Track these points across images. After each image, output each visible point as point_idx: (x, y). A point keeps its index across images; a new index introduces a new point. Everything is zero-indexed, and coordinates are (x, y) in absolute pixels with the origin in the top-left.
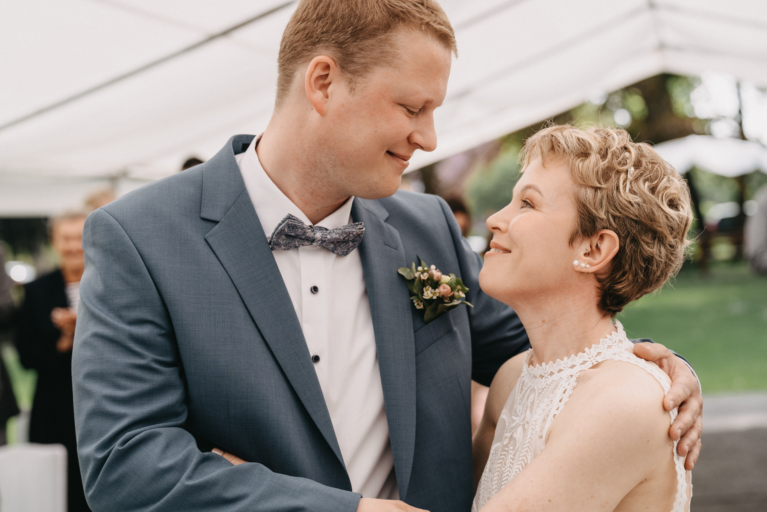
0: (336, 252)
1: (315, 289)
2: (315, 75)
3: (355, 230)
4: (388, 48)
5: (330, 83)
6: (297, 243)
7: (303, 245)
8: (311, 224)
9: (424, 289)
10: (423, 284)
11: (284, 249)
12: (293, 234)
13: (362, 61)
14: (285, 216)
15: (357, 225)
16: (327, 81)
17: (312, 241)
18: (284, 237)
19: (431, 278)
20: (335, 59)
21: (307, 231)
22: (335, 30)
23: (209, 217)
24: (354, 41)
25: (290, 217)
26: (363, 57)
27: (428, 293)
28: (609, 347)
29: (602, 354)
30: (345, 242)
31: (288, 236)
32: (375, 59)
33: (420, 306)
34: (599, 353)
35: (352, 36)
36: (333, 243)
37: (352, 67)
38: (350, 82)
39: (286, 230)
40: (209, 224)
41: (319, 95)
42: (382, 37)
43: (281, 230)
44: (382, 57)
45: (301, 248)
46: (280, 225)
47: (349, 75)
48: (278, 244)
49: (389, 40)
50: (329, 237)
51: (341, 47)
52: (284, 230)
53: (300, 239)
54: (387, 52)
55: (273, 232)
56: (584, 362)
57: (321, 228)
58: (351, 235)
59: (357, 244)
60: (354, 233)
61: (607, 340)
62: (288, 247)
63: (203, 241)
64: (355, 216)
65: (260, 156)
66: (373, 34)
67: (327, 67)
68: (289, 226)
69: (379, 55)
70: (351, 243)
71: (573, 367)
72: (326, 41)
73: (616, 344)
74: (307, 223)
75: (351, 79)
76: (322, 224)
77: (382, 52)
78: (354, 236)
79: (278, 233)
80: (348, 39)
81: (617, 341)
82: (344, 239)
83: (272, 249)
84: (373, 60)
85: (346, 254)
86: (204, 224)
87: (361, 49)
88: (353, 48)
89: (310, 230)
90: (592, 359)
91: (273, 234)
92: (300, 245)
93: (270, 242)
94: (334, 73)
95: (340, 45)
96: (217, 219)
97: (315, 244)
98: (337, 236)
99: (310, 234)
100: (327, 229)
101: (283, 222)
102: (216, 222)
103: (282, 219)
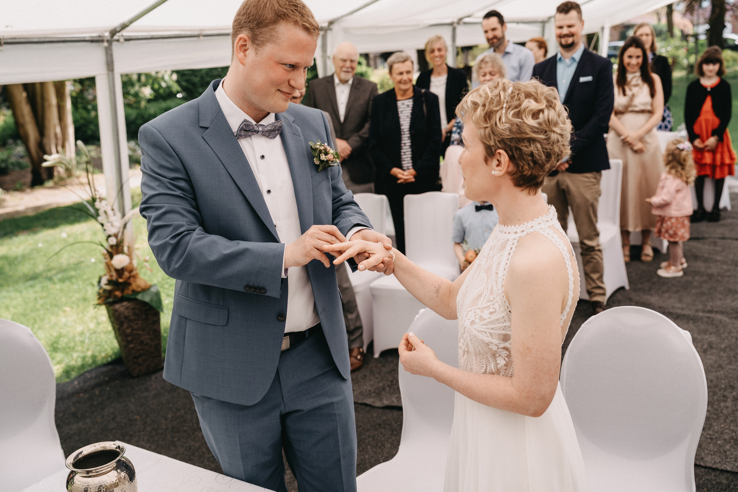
0: (270, 137)
1: (263, 157)
2: (240, 44)
3: (278, 124)
4: (274, 33)
5: (248, 49)
6: (250, 134)
7: (253, 135)
8: (256, 123)
9: (321, 155)
10: (320, 152)
11: (244, 138)
12: (248, 129)
13: (262, 39)
14: (242, 120)
15: (279, 121)
16: (246, 48)
17: (258, 132)
18: (243, 131)
19: (325, 150)
20: (249, 37)
21: (255, 127)
22: (249, 22)
23: (203, 126)
24: (257, 29)
25: (245, 121)
26: (262, 37)
27: (323, 157)
28: (539, 224)
29: (534, 227)
30: (274, 131)
31: (245, 130)
32: (267, 39)
33: (317, 162)
34: (532, 227)
35: (256, 26)
36: (268, 132)
37: (257, 42)
38: (256, 49)
39: (244, 128)
40: (204, 130)
41: (241, 54)
42: (271, 27)
43: (242, 128)
44: (271, 38)
45: (252, 136)
46: (241, 125)
47: (255, 46)
48: (241, 136)
49: (275, 29)
50: (266, 129)
51: (251, 31)
52: (243, 128)
53: (251, 131)
54: (273, 36)
55: (237, 129)
56: (523, 231)
57: (261, 125)
58: (277, 127)
59: (280, 131)
60: (278, 126)
61: (539, 220)
62: (246, 136)
63: (202, 138)
64: (277, 118)
65: (225, 89)
66: (266, 26)
67: (245, 41)
68: (245, 125)
69: (269, 37)
70: (277, 131)
71: (516, 233)
72: (246, 27)
73: (544, 222)
74: (254, 123)
75: (256, 48)
76: (262, 123)
77: (271, 36)
78: (278, 127)
79: (240, 129)
80: (254, 27)
81: (545, 221)
82: (273, 129)
83: (238, 139)
84: (266, 39)
85: (274, 137)
86: (202, 129)
87: (261, 33)
88: (257, 32)
89: (256, 126)
90: (528, 230)
91: (238, 130)
92: (251, 135)
93: (236, 135)
94: (249, 44)
95: (251, 29)
96: (208, 126)
97: (259, 133)
98: (270, 128)
99: (256, 128)
100: (264, 125)
101: (242, 123)
102: (207, 128)
103: (241, 122)
